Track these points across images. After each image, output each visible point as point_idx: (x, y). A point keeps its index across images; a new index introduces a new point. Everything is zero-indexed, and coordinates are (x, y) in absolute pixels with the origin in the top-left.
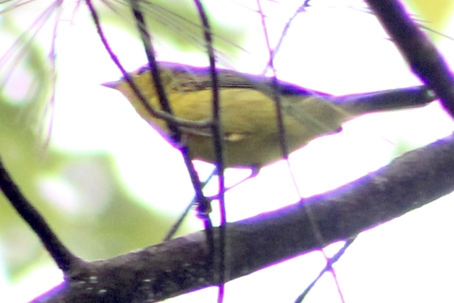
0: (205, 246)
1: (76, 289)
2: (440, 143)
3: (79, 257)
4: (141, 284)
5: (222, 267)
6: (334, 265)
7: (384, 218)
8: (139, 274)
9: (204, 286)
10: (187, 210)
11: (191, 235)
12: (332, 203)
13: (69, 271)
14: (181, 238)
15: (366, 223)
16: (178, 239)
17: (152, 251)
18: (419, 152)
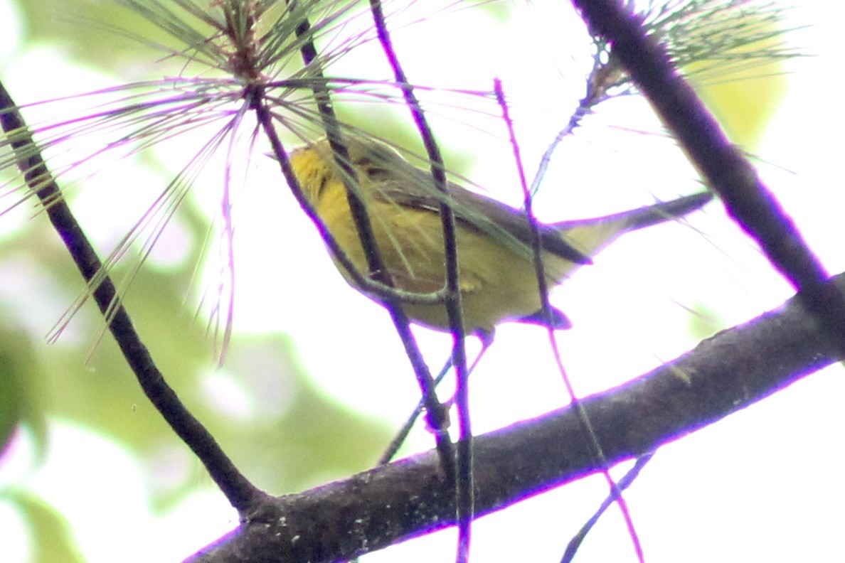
0: (439, 471)
1: (259, 535)
2: (767, 316)
3: (261, 490)
4: (352, 525)
5: (465, 500)
6: (625, 494)
7: (693, 425)
8: (348, 513)
9: (440, 526)
10: (412, 420)
11: (419, 456)
12: (617, 404)
13: (248, 511)
14: (406, 460)
15: (668, 433)
16: (399, 462)
17: (366, 479)
18: (739, 331)
